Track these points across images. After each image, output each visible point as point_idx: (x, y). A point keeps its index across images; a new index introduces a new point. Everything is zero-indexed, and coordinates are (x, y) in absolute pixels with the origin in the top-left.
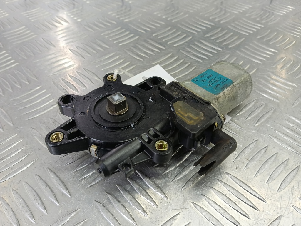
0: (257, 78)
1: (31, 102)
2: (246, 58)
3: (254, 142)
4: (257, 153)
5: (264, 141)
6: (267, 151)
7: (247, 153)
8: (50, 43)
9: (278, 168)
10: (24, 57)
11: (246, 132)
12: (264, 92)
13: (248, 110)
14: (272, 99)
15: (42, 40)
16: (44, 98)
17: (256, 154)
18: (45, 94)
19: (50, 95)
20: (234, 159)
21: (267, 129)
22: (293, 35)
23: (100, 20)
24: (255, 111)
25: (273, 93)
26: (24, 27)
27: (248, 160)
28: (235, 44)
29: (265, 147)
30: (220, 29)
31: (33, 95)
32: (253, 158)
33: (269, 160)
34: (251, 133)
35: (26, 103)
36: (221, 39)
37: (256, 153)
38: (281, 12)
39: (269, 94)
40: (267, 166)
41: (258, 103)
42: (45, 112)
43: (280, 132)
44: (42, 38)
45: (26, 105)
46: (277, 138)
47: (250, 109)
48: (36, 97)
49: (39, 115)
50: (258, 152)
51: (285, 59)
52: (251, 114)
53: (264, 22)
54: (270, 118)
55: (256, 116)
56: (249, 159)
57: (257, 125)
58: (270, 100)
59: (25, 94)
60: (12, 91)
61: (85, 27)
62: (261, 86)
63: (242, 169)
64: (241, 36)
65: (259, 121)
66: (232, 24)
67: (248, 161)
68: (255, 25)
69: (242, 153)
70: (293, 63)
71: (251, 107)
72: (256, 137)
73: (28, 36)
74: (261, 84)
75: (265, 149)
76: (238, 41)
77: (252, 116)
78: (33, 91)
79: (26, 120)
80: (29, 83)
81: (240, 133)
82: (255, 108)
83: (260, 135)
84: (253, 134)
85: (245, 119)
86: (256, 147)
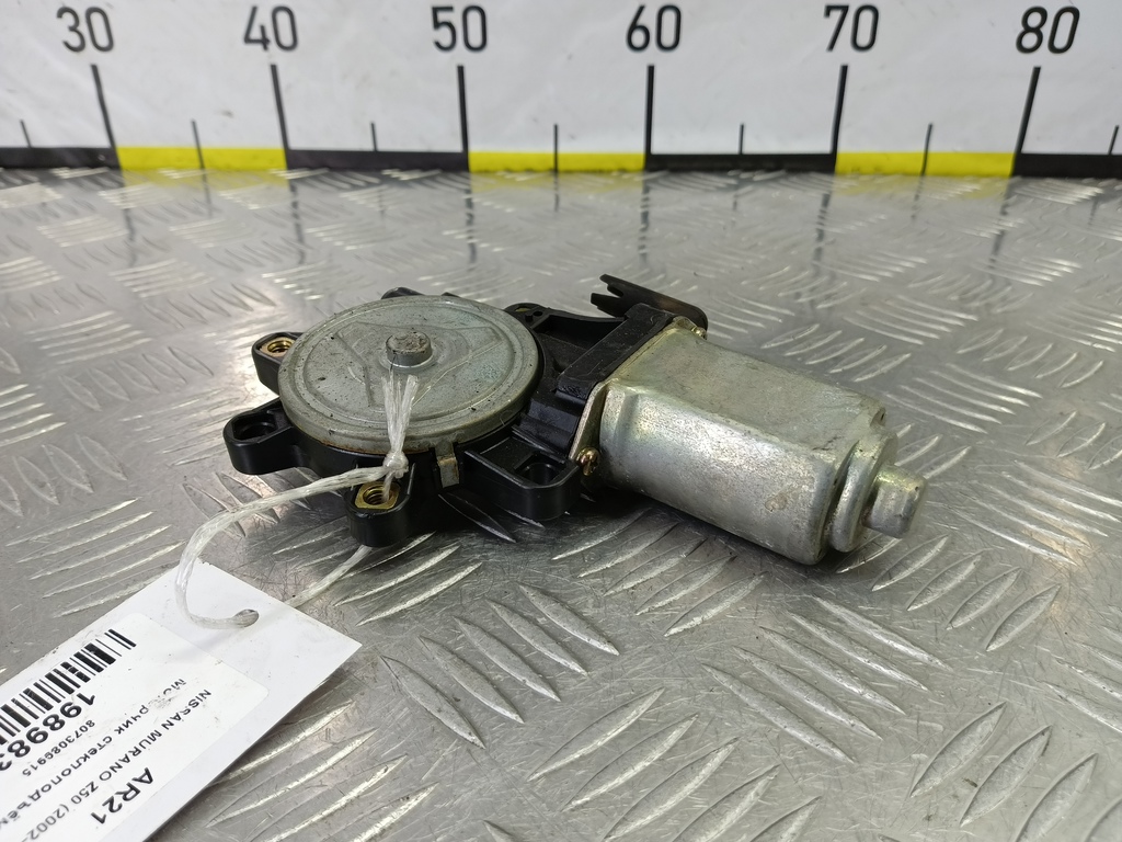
0: (975, 482)
1: (85, 554)
2: (924, 416)
3: (991, 712)
4: (1011, 755)
5: (1033, 709)
6: (1049, 749)
7: (967, 757)
8: (195, 363)
9: (1112, 817)
10: (89, 404)
11: (953, 675)
13: (954, 590)
15: (168, 352)
16: (141, 539)
17: (1008, 760)
18: (144, 526)
19: (164, 529)
20: (913, 779)
21: (1040, 664)
22: (1089, 344)
24: (982, 597)
26: (108, 313)
27: (976, 786)
28: (878, 372)
29: (1043, 733)
30: (816, 326)
31: (101, 529)
32: (997, 774)
33: (1066, 783)
34: (977, 679)
35: (65, 558)
36: (823, 356)
37: (1006, 756)
38: (1033, 276)
40: (1058, 808)
41: (988, 565)
43: (1096, 673)
44: (170, 349)
46: (1087, 695)
47: (960, 586)
48: (109, 535)
49: (106, 599)
50: (1014, 752)
51: (1074, 421)
52: (965, 604)
53: (976, 304)
54: (1044, 620)
55: (987, 614)
56: (977, 780)
57: (993, 647)
59: (70, 527)
60: (21, 515)
62: (991, 507)
63: (954, 824)
64: (894, 348)
65: (1004, 632)
66: (860, 313)
67: (976, 790)
68: (943, 316)
69: (947, 755)
70: (1104, 431)
71: (965, 582)
72: (999, 693)
73: (117, 340)
74: (993, 502)
75: (1042, 740)
76: (889, 362)
77: (973, 615)
78: (103, 514)
79: (55, 615)
80: (93, 487)
81: (928, 677)
82: (979, 585)
83: (1015, 685)
84: (982, 683)
85: (943, 625)
86: (1005, 732)
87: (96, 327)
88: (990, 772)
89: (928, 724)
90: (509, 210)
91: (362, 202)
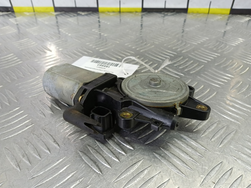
0: (218, 101)
1: (8, 123)
2: (206, 83)
5: (229, 163)
6: (232, 173)
7: (213, 176)
8: (33, 68)
10: (8, 80)
11: (211, 154)
12: (224, 114)
13: (212, 131)
14: (233, 120)
15: (26, 65)
16: (21, 118)
18: (22, 115)
19: (26, 115)
20: (201, 182)
21: (231, 151)
22: (246, 62)
23: (79, 49)
24: (218, 133)
25: (233, 114)
26: (12, 54)
27: (215, 183)
28: (196, 70)
29: (230, 169)
30: (182, 57)
31: (11, 116)
32: (220, 180)
33: (235, 182)
34: (216, 155)
36: (183, 66)
37: (222, 176)
38: (233, 43)
39: (230, 116)
41: (220, 124)
42: (20, 132)
43: (243, 153)
44: (27, 64)
45: (4, 125)
46: (241, 159)
47: (213, 130)
48: (13, 117)
49: (14, 135)
50: (224, 175)
51: (242, 84)
52: (214, 135)
53: (220, 51)
54: (232, 139)
55: (219, 138)
57: (220, 146)
58: (231, 121)
59: (4, 115)
61: (66, 55)
62: (221, 108)
64: (200, 63)
65: (223, 142)
66: (192, 53)
67: (215, 184)
68: (212, 54)
69: (208, 175)
70: (248, 87)
71: (214, 129)
72: (221, 159)
73: (14, 62)
74: (222, 107)
76: (199, 68)
77: (216, 137)
78: (12, 111)
79: (2, 139)
80: (9, 104)
81: (205, 155)
82: (217, 130)
83: (225, 157)
84: (217, 156)
85: (209, 141)
86: (222, 169)
87: (9, 58)
88: (218, 180)
89: (204, 167)
90: (108, 24)
91: (72, 21)
